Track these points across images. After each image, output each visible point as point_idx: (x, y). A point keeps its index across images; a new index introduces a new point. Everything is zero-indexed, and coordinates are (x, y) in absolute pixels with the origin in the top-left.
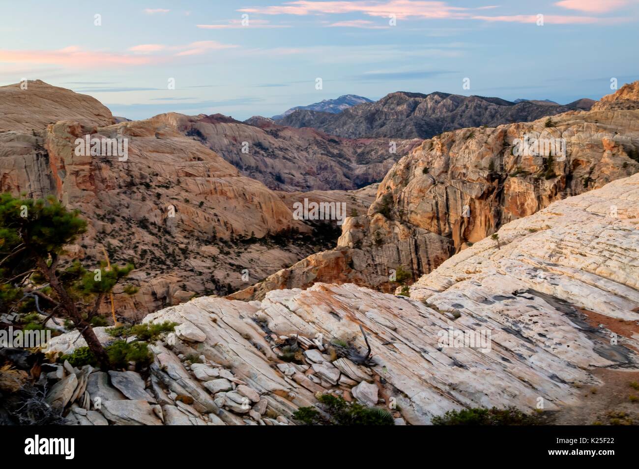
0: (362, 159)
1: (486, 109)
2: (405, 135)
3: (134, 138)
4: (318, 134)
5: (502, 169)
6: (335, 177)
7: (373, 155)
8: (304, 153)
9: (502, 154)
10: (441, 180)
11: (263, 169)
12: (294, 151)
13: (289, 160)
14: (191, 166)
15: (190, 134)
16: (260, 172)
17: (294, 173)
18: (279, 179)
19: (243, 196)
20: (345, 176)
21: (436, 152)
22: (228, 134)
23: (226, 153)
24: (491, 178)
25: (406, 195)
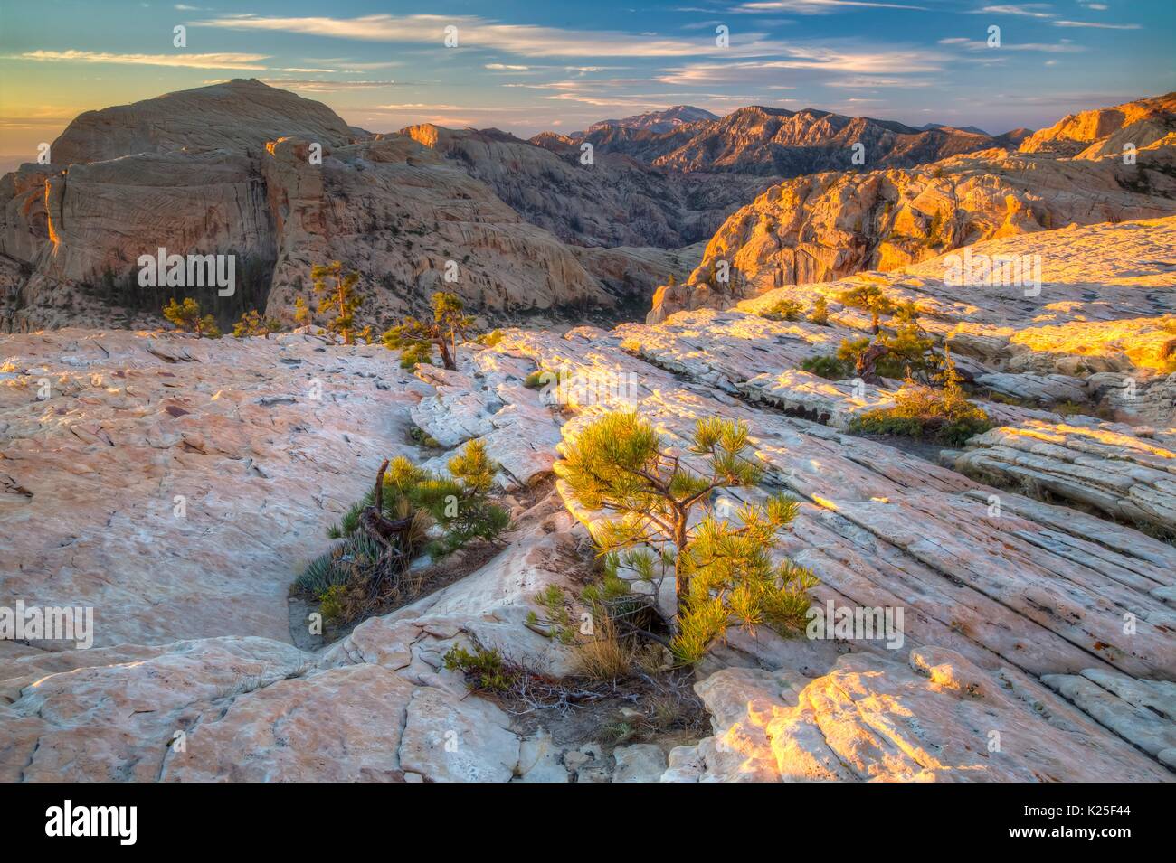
0: (695, 202)
1: (878, 138)
2: (759, 171)
3: (378, 164)
4: (634, 163)
5: (872, 231)
6: (656, 226)
7: (712, 197)
8: (613, 191)
9: (873, 210)
10: (790, 242)
11: (554, 210)
12: (598, 186)
13: (591, 199)
14: (455, 206)
15: (452, 156)
16: (550, 215)
17: (597, 217)
18: (575, 225)
19: (522, 250)
20: (671, 226)
21: (786, 203)
22: (506, 157)
23: (502, 186)
24: (856, 243)
25: (742, 258)
